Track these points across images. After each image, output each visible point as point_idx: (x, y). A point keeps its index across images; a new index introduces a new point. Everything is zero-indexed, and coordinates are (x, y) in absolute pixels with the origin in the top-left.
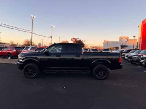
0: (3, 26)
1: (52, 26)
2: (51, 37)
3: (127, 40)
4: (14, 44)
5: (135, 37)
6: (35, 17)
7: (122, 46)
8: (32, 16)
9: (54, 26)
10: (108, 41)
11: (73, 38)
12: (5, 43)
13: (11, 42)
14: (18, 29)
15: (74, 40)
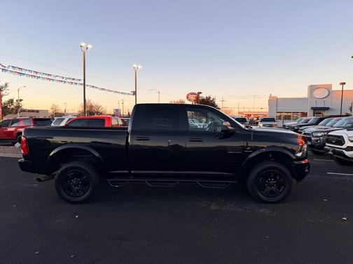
0: (12, 72)
1: (135, 66)
2: (135, 93)
3: (327, 94)
4: (59, 112)
5: (344, 83)
6: (90, 46)
7: (314, 109)
8: (83, 44)
9: (140, 67)
10: (278, 97)
11: (192, 94)
12: (38, 111)
13: (52, 108)
14: (49, 77)
15: (193, 98)
